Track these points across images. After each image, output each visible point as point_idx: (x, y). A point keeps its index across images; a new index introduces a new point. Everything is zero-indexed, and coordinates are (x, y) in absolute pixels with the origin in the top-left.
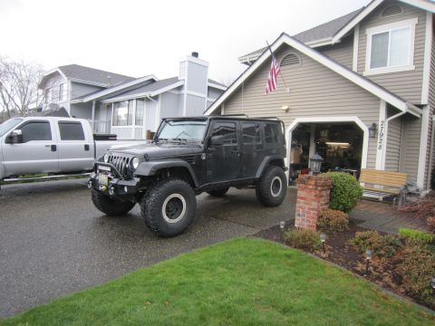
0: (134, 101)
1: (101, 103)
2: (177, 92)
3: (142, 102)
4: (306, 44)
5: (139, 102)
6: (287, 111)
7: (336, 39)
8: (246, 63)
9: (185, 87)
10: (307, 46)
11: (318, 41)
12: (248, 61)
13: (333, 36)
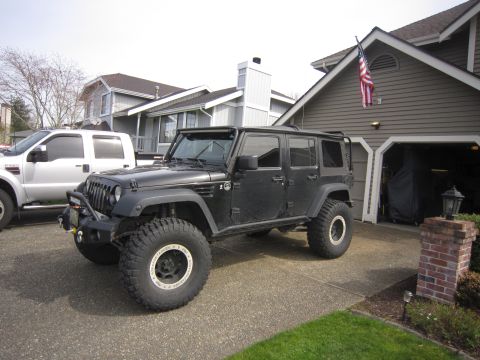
0: (185, 115)
1: (146, 117)
2: (234, 105)
3: (193, 116)
4: (410, 41)
5: (190, 115)
6: (377, 127)
7: (444, 36)
8: (321, 69)
9: (246, 97)
10: (411, 45)
11: (425, 37)
12: (324, 65)
13: (441, 32)
